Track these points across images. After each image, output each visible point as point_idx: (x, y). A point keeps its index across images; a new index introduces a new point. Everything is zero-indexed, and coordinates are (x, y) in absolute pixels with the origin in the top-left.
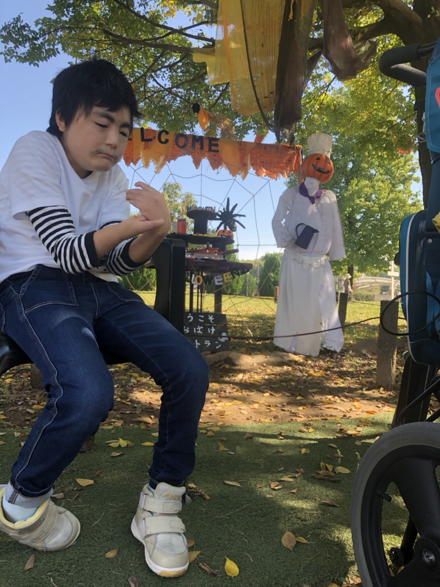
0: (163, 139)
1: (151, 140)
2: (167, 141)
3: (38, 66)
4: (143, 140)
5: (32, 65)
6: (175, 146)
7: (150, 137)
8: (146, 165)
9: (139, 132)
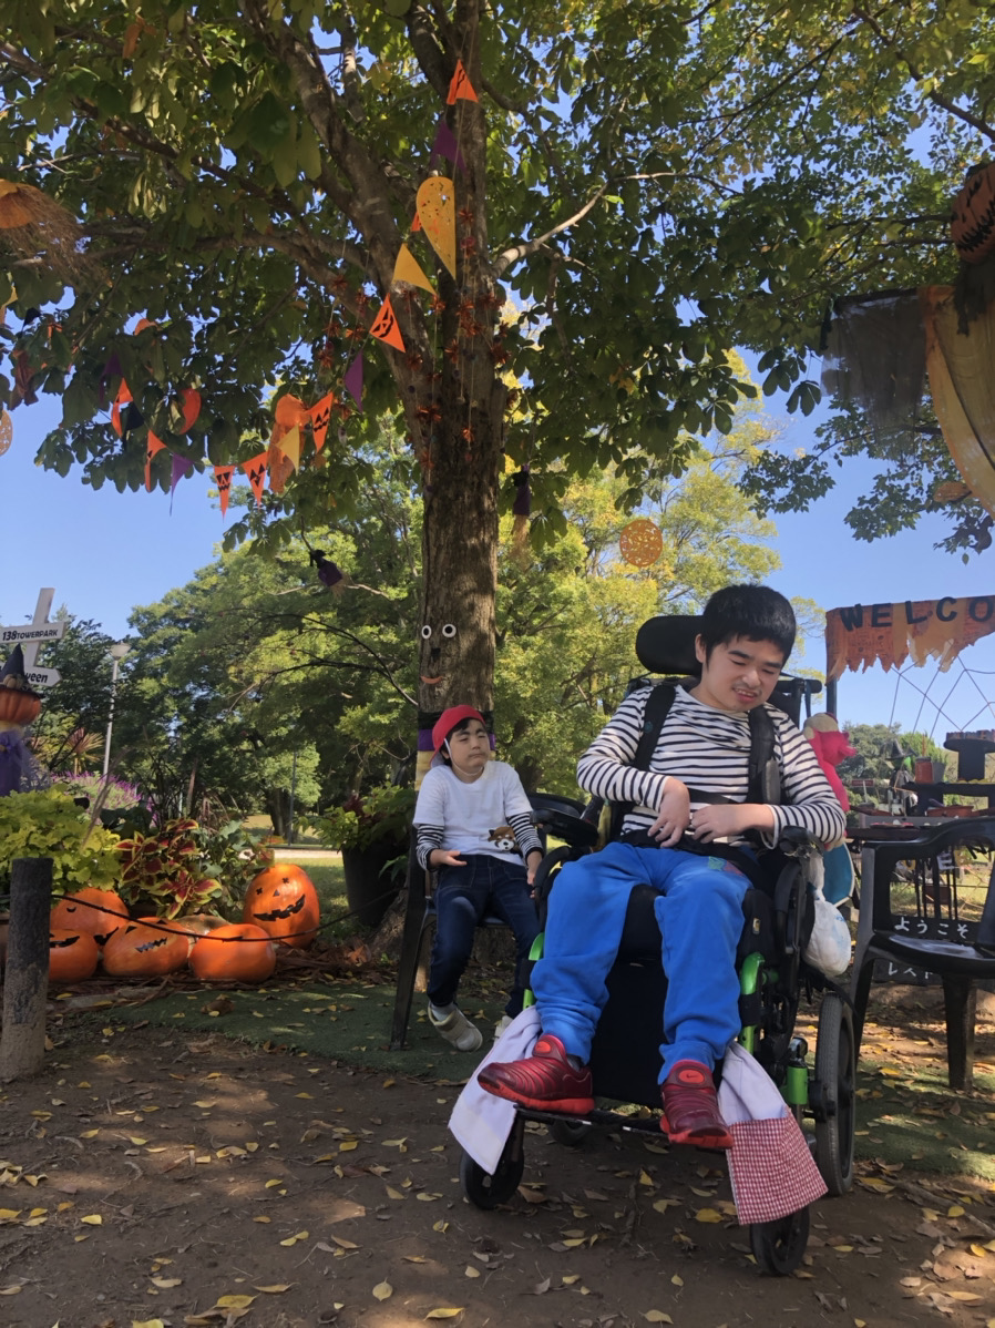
0: (946, 614)
1: (925, 618)
2: (953, 615)
3: (807, 509)
4: (910, 621)
5: (799, 511)
6: (970, 620)
7: (923, 614)
8: (921, 662)
9: (904, 609)
